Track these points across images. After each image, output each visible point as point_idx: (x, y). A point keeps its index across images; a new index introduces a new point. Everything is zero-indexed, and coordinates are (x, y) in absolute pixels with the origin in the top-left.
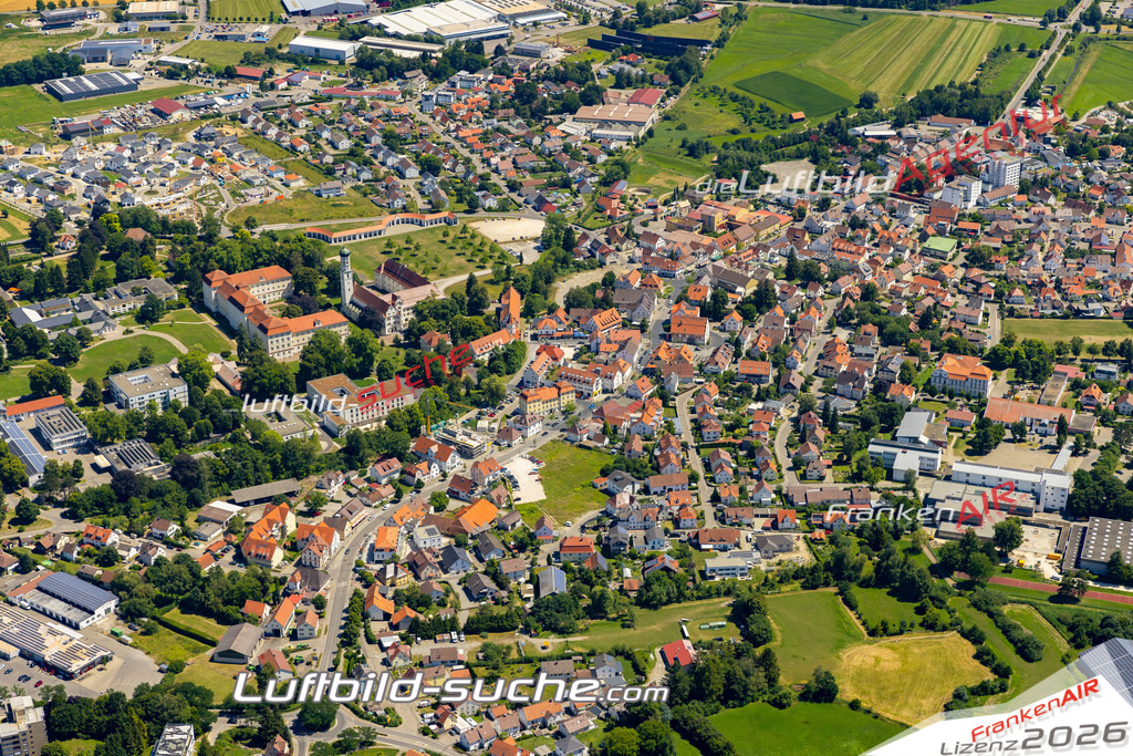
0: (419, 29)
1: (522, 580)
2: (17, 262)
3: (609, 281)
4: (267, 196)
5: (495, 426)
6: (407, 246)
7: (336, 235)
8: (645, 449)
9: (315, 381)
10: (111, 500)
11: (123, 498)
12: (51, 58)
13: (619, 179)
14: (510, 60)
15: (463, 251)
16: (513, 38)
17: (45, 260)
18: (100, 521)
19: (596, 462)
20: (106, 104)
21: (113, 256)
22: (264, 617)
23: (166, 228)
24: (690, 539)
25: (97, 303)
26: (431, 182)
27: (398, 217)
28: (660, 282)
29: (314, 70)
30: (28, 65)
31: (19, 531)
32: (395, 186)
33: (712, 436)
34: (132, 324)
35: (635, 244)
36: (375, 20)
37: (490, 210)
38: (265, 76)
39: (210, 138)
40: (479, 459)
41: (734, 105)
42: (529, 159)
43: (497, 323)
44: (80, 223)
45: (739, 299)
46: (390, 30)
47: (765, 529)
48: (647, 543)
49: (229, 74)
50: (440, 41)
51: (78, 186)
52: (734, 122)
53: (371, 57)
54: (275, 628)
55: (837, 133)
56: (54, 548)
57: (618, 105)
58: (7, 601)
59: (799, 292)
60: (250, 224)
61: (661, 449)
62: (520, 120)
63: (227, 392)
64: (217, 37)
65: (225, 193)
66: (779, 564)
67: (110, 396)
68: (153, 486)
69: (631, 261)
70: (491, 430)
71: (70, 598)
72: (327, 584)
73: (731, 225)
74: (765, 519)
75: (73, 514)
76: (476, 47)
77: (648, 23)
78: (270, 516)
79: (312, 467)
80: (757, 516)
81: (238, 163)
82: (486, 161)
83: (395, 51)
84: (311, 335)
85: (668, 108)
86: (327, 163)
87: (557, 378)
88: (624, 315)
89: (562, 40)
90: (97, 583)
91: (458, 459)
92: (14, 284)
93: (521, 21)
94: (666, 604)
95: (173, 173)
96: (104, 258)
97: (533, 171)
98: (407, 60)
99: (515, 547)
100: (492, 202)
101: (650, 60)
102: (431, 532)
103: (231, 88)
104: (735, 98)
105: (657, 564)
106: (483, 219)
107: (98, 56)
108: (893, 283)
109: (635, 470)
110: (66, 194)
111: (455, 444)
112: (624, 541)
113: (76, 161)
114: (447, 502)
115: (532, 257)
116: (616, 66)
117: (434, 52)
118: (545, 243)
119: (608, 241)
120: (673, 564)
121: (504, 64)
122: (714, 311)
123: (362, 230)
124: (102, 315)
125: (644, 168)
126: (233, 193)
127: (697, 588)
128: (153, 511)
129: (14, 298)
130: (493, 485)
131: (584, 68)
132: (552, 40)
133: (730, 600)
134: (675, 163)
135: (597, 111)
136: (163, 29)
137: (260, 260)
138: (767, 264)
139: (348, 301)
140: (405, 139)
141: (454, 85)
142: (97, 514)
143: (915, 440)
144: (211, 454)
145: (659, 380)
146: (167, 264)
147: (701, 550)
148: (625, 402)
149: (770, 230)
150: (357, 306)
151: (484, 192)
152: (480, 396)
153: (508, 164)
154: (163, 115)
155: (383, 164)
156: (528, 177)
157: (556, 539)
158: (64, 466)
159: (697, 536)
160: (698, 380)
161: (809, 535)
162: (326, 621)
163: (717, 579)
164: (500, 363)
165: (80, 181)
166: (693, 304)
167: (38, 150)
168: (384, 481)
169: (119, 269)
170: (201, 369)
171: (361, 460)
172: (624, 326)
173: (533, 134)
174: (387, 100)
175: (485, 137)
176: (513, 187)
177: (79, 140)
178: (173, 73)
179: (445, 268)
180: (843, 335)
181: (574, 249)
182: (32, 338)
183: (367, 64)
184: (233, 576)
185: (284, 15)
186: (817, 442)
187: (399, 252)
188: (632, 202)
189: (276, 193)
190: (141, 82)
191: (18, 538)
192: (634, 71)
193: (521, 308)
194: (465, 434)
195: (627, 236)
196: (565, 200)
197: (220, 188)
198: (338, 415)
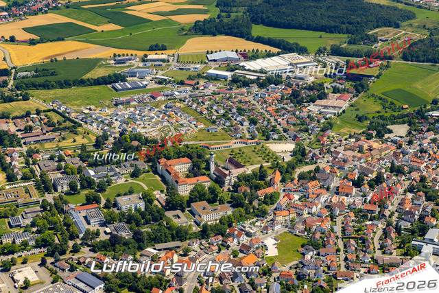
0: (258, 68)
1: (263, 287)
2: (89, 152)
3: (317, 170)
4: (188, 130)
5: (263, 225)
6: (239, 152)
7: (212, 147)
8: (321, 237)
9: (194, 203)
10: (108, 245)
11: (113, 245)
12: (115, 75)
13: (328, 129)
14: (292, 81)
15: (261, 155)
17: (100, 152)
18: (103, 253)
19: (300, 241)
20: (134, 93)
21: (125, 151)
23: (147, 141)
24: (333, 275)
25: (117, 169)
26: (253, 128)
27: (238, 141)
28: (338, 171)
29: (215, 82)
30: (106, 78)
31: (73, 255)
32: (238, 129)
33: (349, 234)
34: (129, 178)
35: (331, 155)
36: (241, 64)
37: (275, 139)
38: (195, 84)
39: (170, 107)
40: (253, 238)
41: (380, 102)
42: (294, 120)
43: (270, 184)
44: (115, 138)
45: (369, 179)
46: (246, 68)
47: (365, 273)
48: (315, 275)
49: (182, 83)
50: (265, 73)
51: (117, 124)
52: (379, 108)
53: (237, 78)
55: (421, 114)
56: (84, 262)
57: (332, 100)
58: (64, 282)
59: (394, 178)
61: (327, 238)
62: (292, 105)
63: (160, 206)
64: (180, 69)
65: (172, 129)
67: (115, 205)
68: (125, 241)
69: (328, 162)
70: (261, 226)
71: (87, 282)
72: (186, 283)
73: (371, 149)
74: (365, 269)
75: (93, 250)
76: (279, 76)
78: (167, 255)
79: (188, 237)
80: (362, 267)
81: (179, 118)
82: (276, 120)
83: (247, 76)
84: (194, 186)
85: (353, 102)
86: (213, 119)
87: (290, 206)
88: (321, 184)
90: (98, 277)
91: (245, 237)
92: (86, 161)
93: (299, 66)
95: (153, 120)
96: (122, 152)
97: (294, 125)
98: (251, 80)
99: (262, 274)
100: (276, 136)
101: (349, 82)
103: (182, 89)
104: (381, 99)
105: (318, 284)
106: (271, 143)
107: (133, 75)
108: (434, 176)
109: (315, 245)
110: (112, 127)
111: (245, 231)
112: (305, 274)
113: (117, 115)
114: (239, 254)
115: (288, 158)
116: (334, 84)
117: (262, 77)
118: (294, 153)
119: (320, 154)
120: (325, 285)
121: (289, 83)
122: (358, 184)
123: (223, 145)
124: (118, 174)
125: (339, 125)
126: (175, 129)
128: (124, 250)
129: (86, 166)
130: (257, 248)
131: (321, 85)
134: (352, 124)
135: (323, 102)
136: (159, 65)
137: (180, 155)
138: (383, 165)
139: (212, 173)
140: (246, 110)
141: (268, 90)
142: (103, 250)
143: (432, 240)
144: (149, 230)
145: (331, 210)
147: (337, 280)
148: (316, 218)
149: (386, 152)
150: (215, 175)
151: (273, 132)
152: (258, 213)
153: (285, 122)
154: (153, 97)
155: (235, 120)
156: (292, 127)
157: (279, 271)
158: (93, 231)
159: (336, 274)
160: (347, 211)
164: (268, 200)
165: (118, 122)
166: (349, 180)
167: (104, 110)
168: (215, 244)
170: (150, 196)
171: (207, 236)
172: (321, 188)
173: (296, 110)
174: (241, 95)
175: (277, 111)
176: (285, 131)
177: (120, 107)
178: (160, 82)
179: (253, 162)
180: (410, 196)
181: (306, 156)
182: (89, 181)
183: (235, 80)
184: (150, 277)
185: (207, 61)
186: (391, 239)
187: (236, 154)
188: (332, 138)
189: (192, 129)
190: (148, 85)
191: (72, 258)
192: (341, 86)
193: (280, 179)
194: (249, 227)
195: (328, 152)
196: (305, 137)
197: (171, 127)
198: (201, 217)
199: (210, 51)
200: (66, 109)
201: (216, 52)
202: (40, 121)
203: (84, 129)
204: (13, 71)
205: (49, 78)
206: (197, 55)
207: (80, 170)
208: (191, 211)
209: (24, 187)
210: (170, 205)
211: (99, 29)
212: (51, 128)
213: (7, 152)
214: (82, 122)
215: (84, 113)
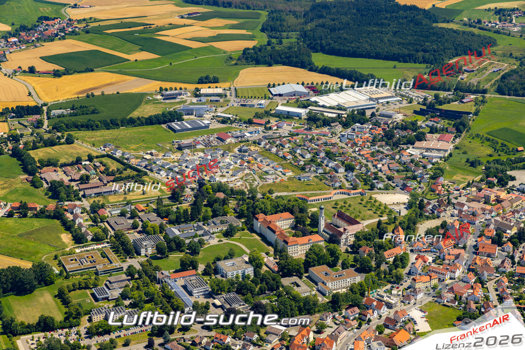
0: (334, 104)
2: (166, 206)
4: (276, 179)
5: (400, 293)
6: (344, 205)
7: (310, 199)
8: (477, 308)
9: (312, 268)
12: (169, 113)
13: (440, 176)
14: (378, 119)
15: (371, 208)
16: (378, 109)
17: (179, 206)
18: (220, 331)
19: (453, 313)
21: (210, 205)
23: (233, 193)
25: (205, 227)
26: (351, 175)
27: (338, 191)
28: (470, 227)
29: (288, 121)
30: (160, 116)
31: (183, 334)
32: (335, 177)
33: (508, 303)
34: (222, 237)
35: (453, 208)
36: (313, 99)
37: (380, 189)
38: (266, 124)
39: (246, 151)
41: (488, 143)
42: (395, 166)
44: (193, 189)
45: (509, 236)
46: (321, 104)
49: (250, 122)
50: (345, 110)
52: (489, 151)
53: (315, 116)
56: (200, 343)
57: (433, 141)
60: (271, 192)
61: (484, 308)
62: (388, 147)
64: (241, 105)
65: (256, 177)
67: (216, 271)
69: (452, 216)
70: (399, 295)
73: (499, 201)
76: (362, 112)
77: (441, 103)
78: (302, 333)
79: (316, 310)
83: (325, 113)
85: (457, 143)
86: (301, 165)
87: (428, 271)
88: (454, 242)
89: (401, 110)
91: (386, 309)
92: (166, 217)
93: (381, 101)
95: (231, 167)
96: (205, 205)
97: (398, 171)
98: (332, 118)
100: (381, 185)
101: (444, 120)
102: (379, 344)
103: (251, 129)
104: (488, 140)
106: (378, 193)
107: (190, 113)
109: (474, 318)
111: (384, 301)
113: (187, 160)
114: (384, 330)
116: (430, 124)
117: (343, 114)
118: (409, 206)
119: (439, 206)
121: (376, 121)
122: (497, 241)
123: (322, 197)
124: (208, 232)
125: (450, 171)
126: (260, 178)
128: (244, 327)
129: (166, 223)
130: (405, 322)
131: (414, 124)
132: (396, 110)
134: (464, 169)
135: (424, 144)
136: (217, 101)
137: (279, 209)
138: (518, 219)
139: (322, 230)
140: (335, 155)
141: (354, 130)
142: (219, 328)
144: (268, 301)
145: (476, 274)
146: (234, 209)
148: (462, 284)
149: (518, 203)
150: (327, 233)
151: (377, 181)
152: (391, 278)
153: (385, 168)
154: (222, 140)
155: (327, 166)
156: (396, 174)
158: (201, 304)
160: (497, 275)
164: (399, 263)
165: (190, 169)
166: (488, 238)
167: (169, 155)
168: (351, 318)
169: (213, 211)
170: (259, 260)
171: (339, 307)
172: (455, 247)
173: (395, 154)
174: (324, 136)
175: (372, 154)
176: (390, 178)
177: (186, 151)
178: (224, 121)
179: (364, 216)
181: (424, 209)
182: (178, 243)
183: (312, 119)
185: (271, 96)
187: (341, 208)
188: (447, 187)
189: (280, 178)
190: (210, 125)
191: (183, 338)
192: (439, 126)
194: (387, 297)
195: (448, 204)
196: (415, 186)
197: (254, 175)
198: (326, 285)
199: (272, 84)
200: (123, 154)
201: (279, 85)
202: (95, 169)
203: (151, 178)
204: (45, 108)
205: (92, 117)
206: (258, 89)
207: (161, 229)
208: (309, 278)
209: (98, 250)
210: (286, 271)
211: (132, 57)
212: (112, 178)
213: (65, 207)
214: (146, 170)
215: (146, 159)
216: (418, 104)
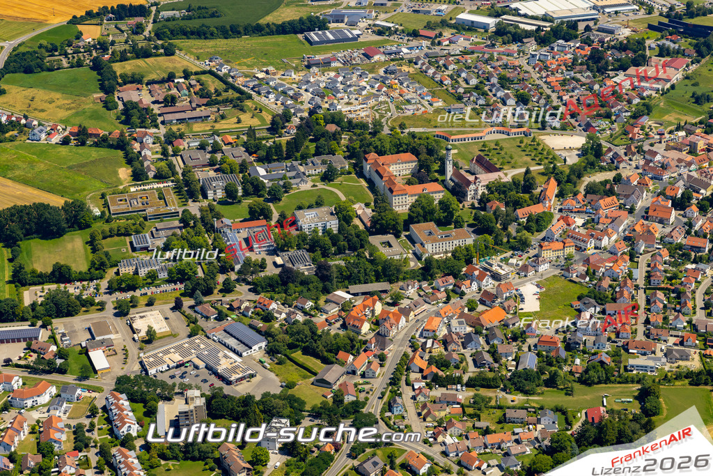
0: (540, 12)
1: (510, 358)
2: (261, 139)
3: (618, 179)
4: (418, 110)
5: (521, 263)
6: (496, 147)
7: (453, 137)
8: (610, 286)
9: (415, 225)
10: (278, 284)
11: (285, 283)
12: (310, 19)
13: (643, 115)
14: (593, 35)
15: (530, 153)
16: (598, 21)
17: (277, 139)
18: (269, 295)
19: (577, 290)
20: (338, 49)
21: (315, 140)
22: (348, 362)
23: (351, 126)
24: (623, 346)
25: (300, 167)
27: (494, 129)
28: (651, 183)
29: (468, 34)
30: (296, 23)
31: (223, 297)
33: (656, 282)
34: (318, 182)
35: (642, 157)
36: (514, 6)
37: (555, 128)
38: (436, 37)
39: (392, 72)
40: (503, 282)
43: (538, 200)
44: (301, 119)
45: (701, 197)
46: (522, 12)
47: (675, 344)
48: (594, 345)
49: (415, 34)
50: (551, 20)
51: (306, 97)
53: (505, 28)
54: (353, 369)
56: (239, 308)
58: (206, 336)
60: (402, 126)
61: (620, 288)
62: (589, 73)
63: (361, 227)
64: (414, 11)
65: (392, 107)
66: (678, 367)
68: (303, 278)
69: (637, 168)
70: (517, 265)
71: (241, 338)
72: (391, 347)
73: (709, 149)
74: (676, 338)
75: (254, 290)
76: (573, 25)
77: (691, 15)
78: (366, 303)
79: (401, 277)
80: (671, 336)
81: (405, 90)
82: (560, 98)
83: (521, 25)
84: (417, 197)
85: (690, 71)
86: (460, 93)
87: (567, 235)
88: (622, 201)
89: (631, 24)
90: (259, 331)
91: (491, 281)
92: (255, 153)
93: (607, 10)
94: (596, 384)
95: (364, 93)
98: (526, 31)
99: (511, 338)
101: (686, 39)
102: (460, 323)
103: (414, 43)
105: (598, 358)
106: (549, 134)
107: (339, 19)
109: (600, 298)
110: (299, 101)
111: (490, 271)
112: (579, 342)
113: (308, 82)
114: (477, 306)
116: (662, 42)
117: (545, 27)
118: (584, 152)
119: (626, 154)
120: (608, 360)
121: (588, 38)
122: (680, 204)
123: (470, 136)
124: (302, 175)
125: (663, 109)
126: (397, 107)
127: (620, 376)
128: (301, 293)
129: (254, 161)
130: (507, 299)
131: (641, 43)
132: (624, 23)
133: (639, 386)
134: (684, 107)
136: (382, 5)
137: (401, 149)
139: (448, 178)
140: (513, 81)
141: (553, 48)
142: (268, 291)
144: (342, 263)
145: (632, 244)
146: (347, 147)
147: (629, 353)
148: (606, 255)
150: (453, 181)
152: (516, 244)
154: (368, 57)
155: (495, 95)
157: (538, 336)
158: (255, 261)
159: (627, 344)
160: (658, 247)
161: (703, 352)
162: (384, 369)
163: (635, 372)
164: (533, 224)
165: (309, 94)
166: (667, 198)
167: (289, 74)
168: (442, 290)
169: (317, 148)
170: (348, 211)
171: (431, 276)
172: (620, 208)
173: (594, 83)
174: (508, 56)
175: (564, 83)
176: (573, 115)
177: (314, 69)
178: (381, 31)
179: (515, 163)
181: (601, 157)
182: (257, 185)
183: (500, 32)
184: (337, 335)
187: (489, 151)
188: (648, 130)
189: (423, 109)
190: (361, 36)
191: (221, 300)
192: (672, 45)
193: (556, 192)
194: (499, 266)
195: (638, 152)
196: (605, 126)
197: (390, 104)
198: (424, 247)
200: (230, 71)
202: (188, 88)
203: (255, 103)
204: (154, 9)
205: (208, 22)
207: (243, 167)
208: (409, 238)
209: (158, 189)
210: (378, 226)
212: (205, 101)
213: (135, 135)
214: (252, 93)
215: (257, 78)
216: (660, 15)
